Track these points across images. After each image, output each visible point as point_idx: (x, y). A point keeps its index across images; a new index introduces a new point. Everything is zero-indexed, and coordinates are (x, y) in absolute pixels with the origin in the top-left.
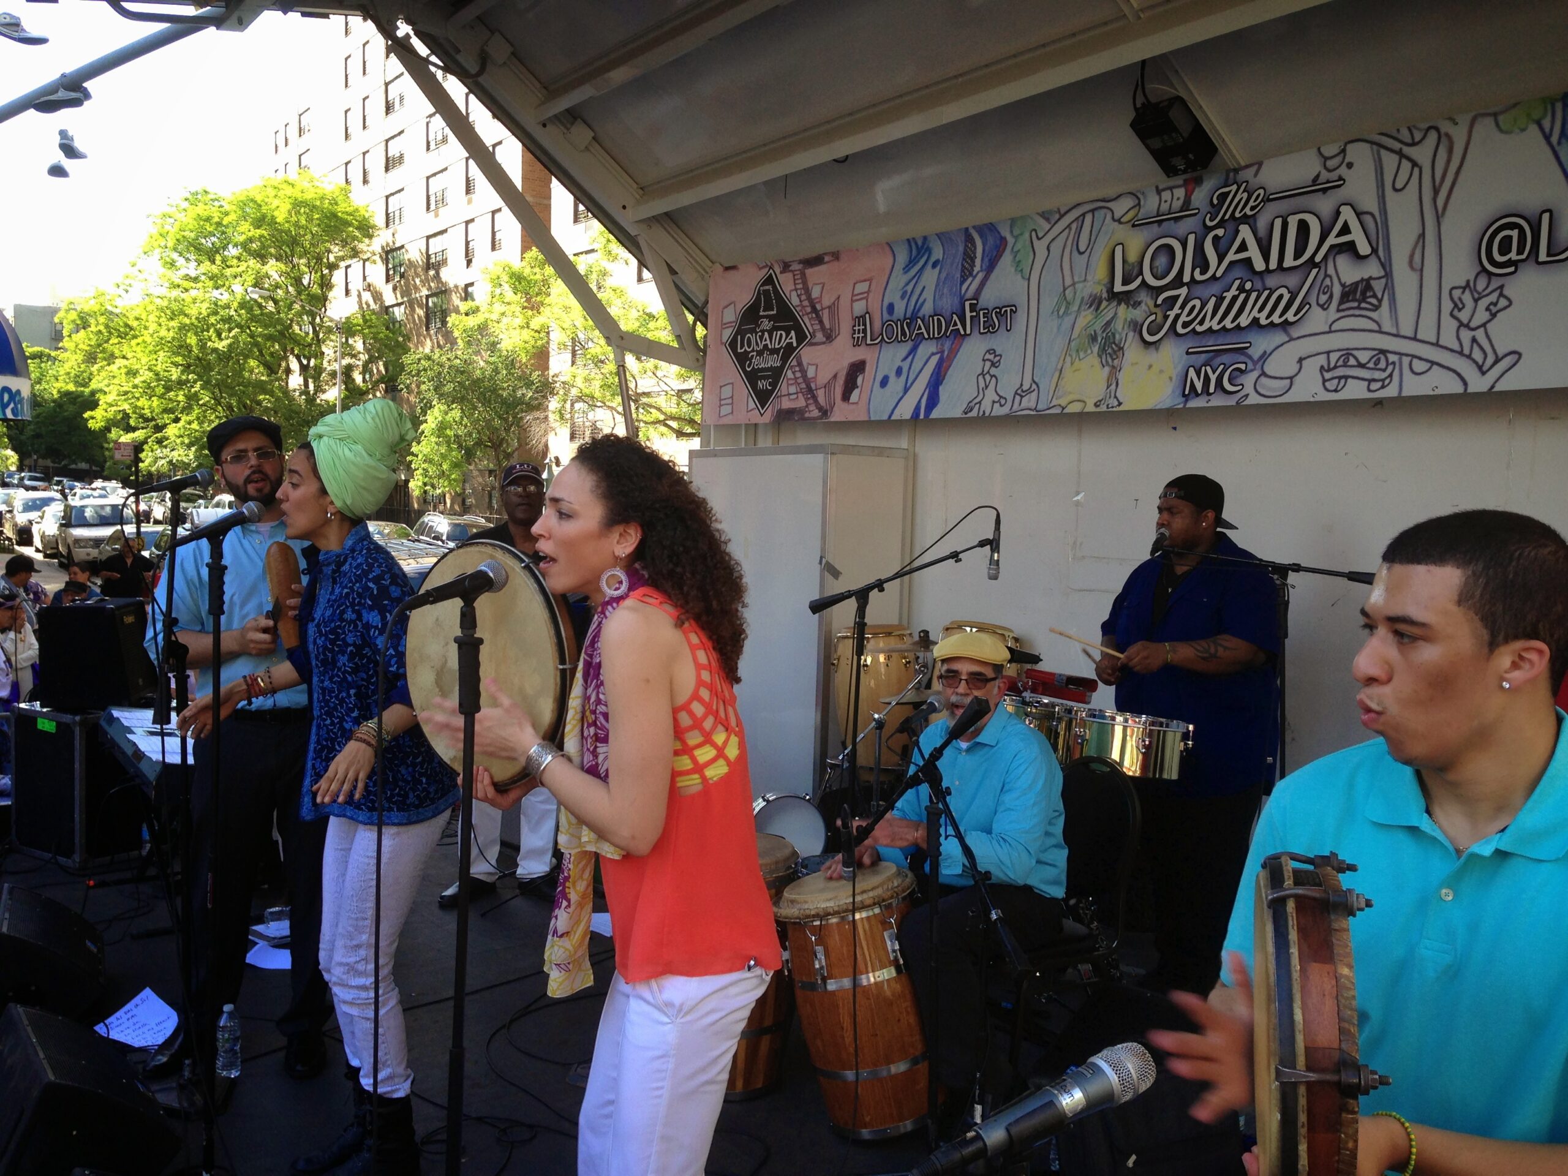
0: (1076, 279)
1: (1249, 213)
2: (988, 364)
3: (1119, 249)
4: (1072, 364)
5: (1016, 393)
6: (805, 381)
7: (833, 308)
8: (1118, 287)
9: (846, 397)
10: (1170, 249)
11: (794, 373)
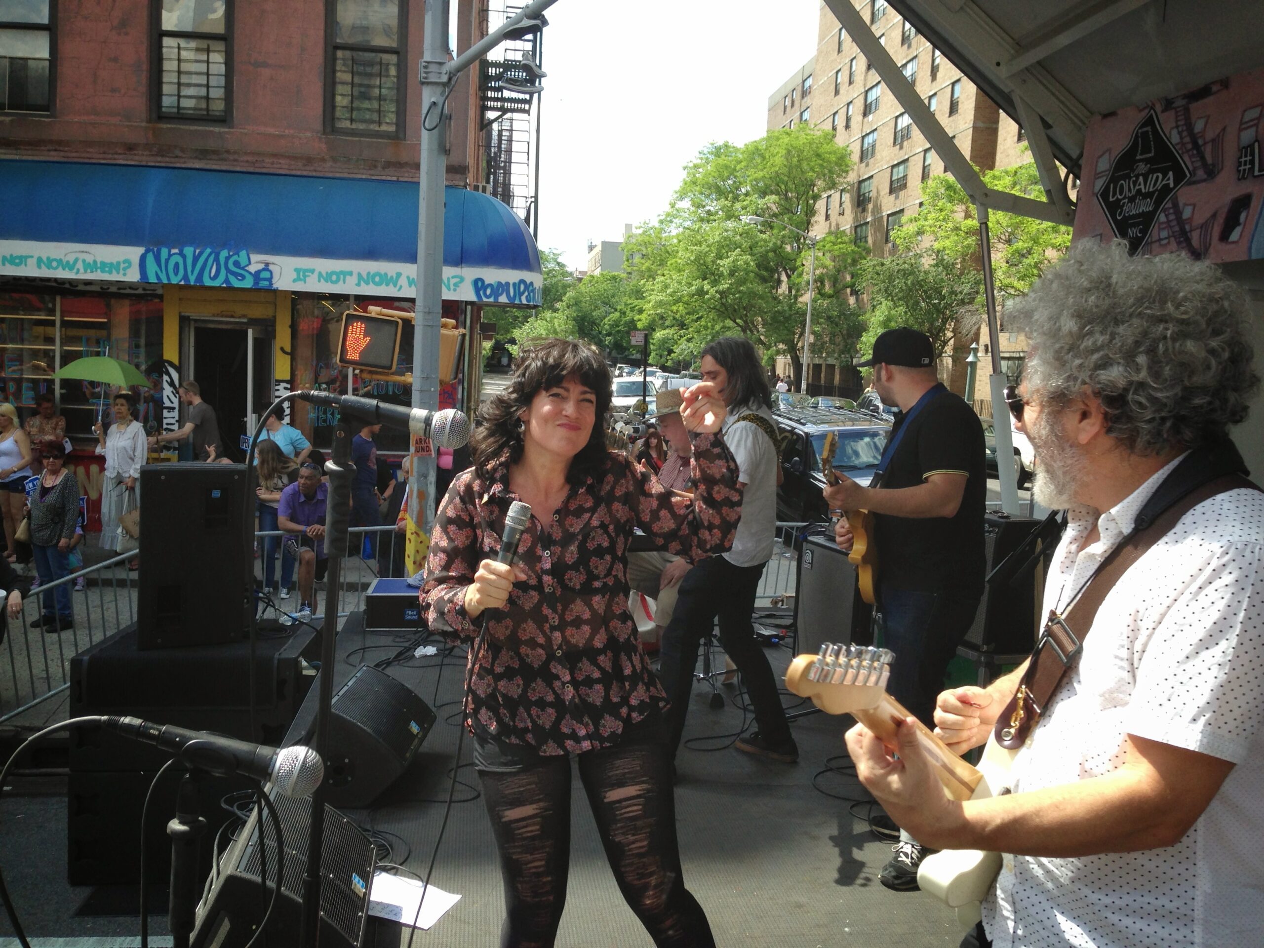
6: (1178, 223)
7: (1217, 141)
9: (1224, 237)
11: (1166, 216)
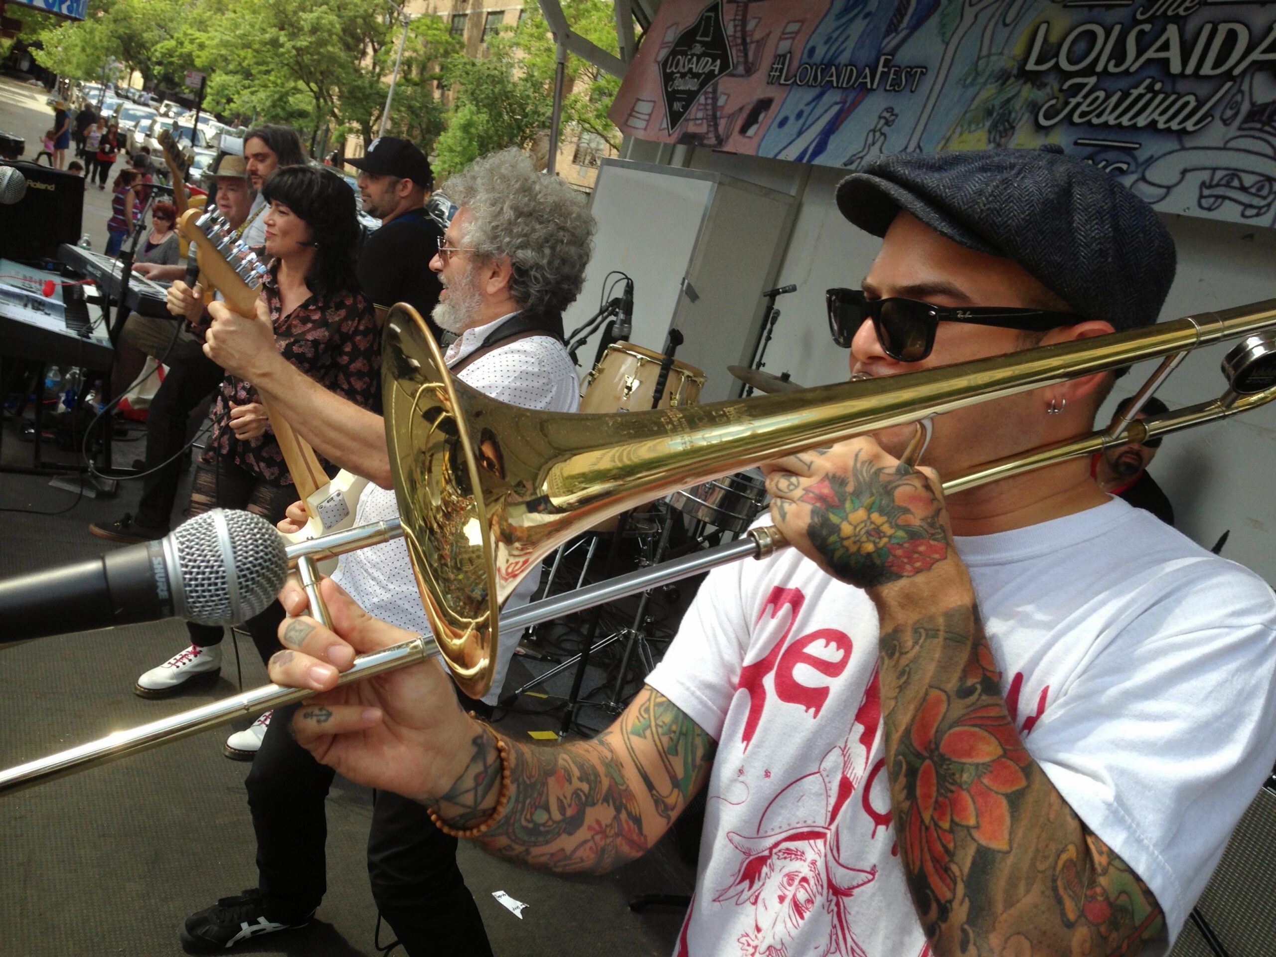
0: (993, 51)
1: (1182, 13)
2: (882, 121)
3: (1043, 28)
4: (961, 134)
8: (1031, 66)
9: (744, 129)
10: (1092, 36)
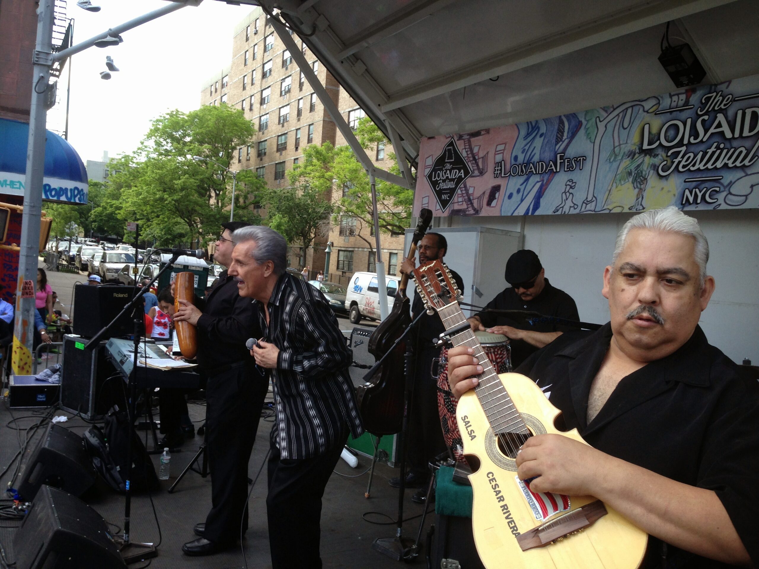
0: (621, 143)
1: (723, 107)
2: (568, 187)
3: (647, 127)
4: (617, 187)
5: (584, 202)
6: (467, 195)
7: (485, 158)
8: (645, 147)
9: (489, 204)
10: (677, 127)
11: (461, 191)
